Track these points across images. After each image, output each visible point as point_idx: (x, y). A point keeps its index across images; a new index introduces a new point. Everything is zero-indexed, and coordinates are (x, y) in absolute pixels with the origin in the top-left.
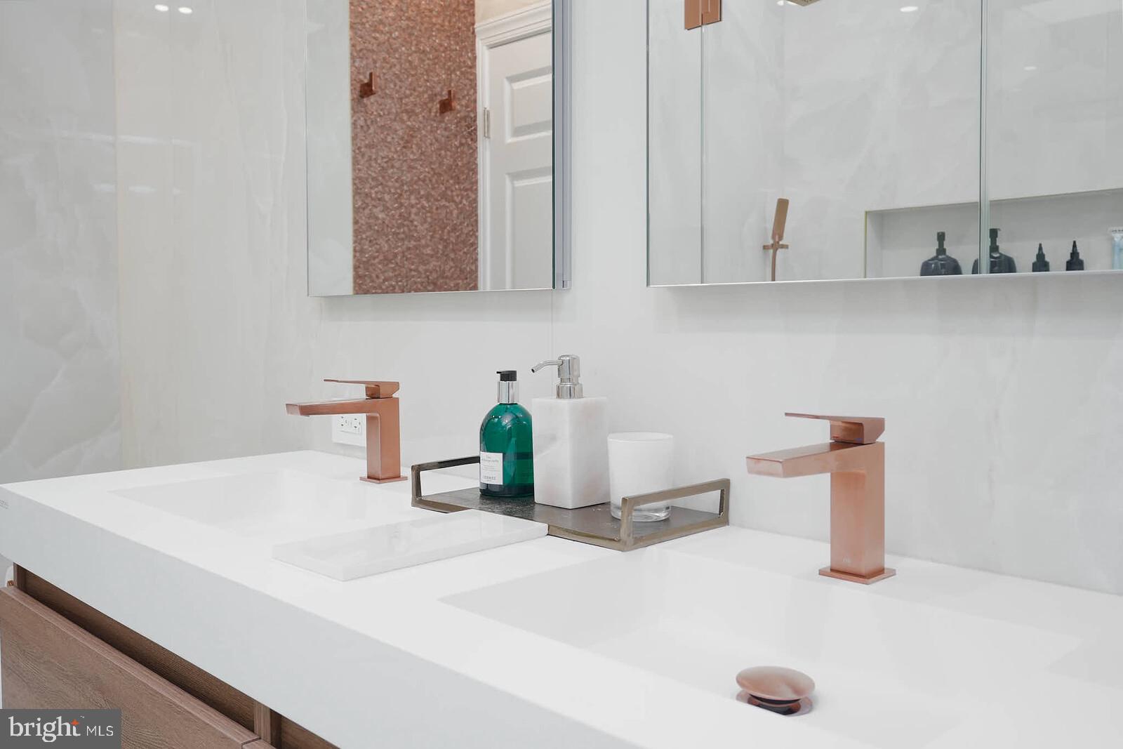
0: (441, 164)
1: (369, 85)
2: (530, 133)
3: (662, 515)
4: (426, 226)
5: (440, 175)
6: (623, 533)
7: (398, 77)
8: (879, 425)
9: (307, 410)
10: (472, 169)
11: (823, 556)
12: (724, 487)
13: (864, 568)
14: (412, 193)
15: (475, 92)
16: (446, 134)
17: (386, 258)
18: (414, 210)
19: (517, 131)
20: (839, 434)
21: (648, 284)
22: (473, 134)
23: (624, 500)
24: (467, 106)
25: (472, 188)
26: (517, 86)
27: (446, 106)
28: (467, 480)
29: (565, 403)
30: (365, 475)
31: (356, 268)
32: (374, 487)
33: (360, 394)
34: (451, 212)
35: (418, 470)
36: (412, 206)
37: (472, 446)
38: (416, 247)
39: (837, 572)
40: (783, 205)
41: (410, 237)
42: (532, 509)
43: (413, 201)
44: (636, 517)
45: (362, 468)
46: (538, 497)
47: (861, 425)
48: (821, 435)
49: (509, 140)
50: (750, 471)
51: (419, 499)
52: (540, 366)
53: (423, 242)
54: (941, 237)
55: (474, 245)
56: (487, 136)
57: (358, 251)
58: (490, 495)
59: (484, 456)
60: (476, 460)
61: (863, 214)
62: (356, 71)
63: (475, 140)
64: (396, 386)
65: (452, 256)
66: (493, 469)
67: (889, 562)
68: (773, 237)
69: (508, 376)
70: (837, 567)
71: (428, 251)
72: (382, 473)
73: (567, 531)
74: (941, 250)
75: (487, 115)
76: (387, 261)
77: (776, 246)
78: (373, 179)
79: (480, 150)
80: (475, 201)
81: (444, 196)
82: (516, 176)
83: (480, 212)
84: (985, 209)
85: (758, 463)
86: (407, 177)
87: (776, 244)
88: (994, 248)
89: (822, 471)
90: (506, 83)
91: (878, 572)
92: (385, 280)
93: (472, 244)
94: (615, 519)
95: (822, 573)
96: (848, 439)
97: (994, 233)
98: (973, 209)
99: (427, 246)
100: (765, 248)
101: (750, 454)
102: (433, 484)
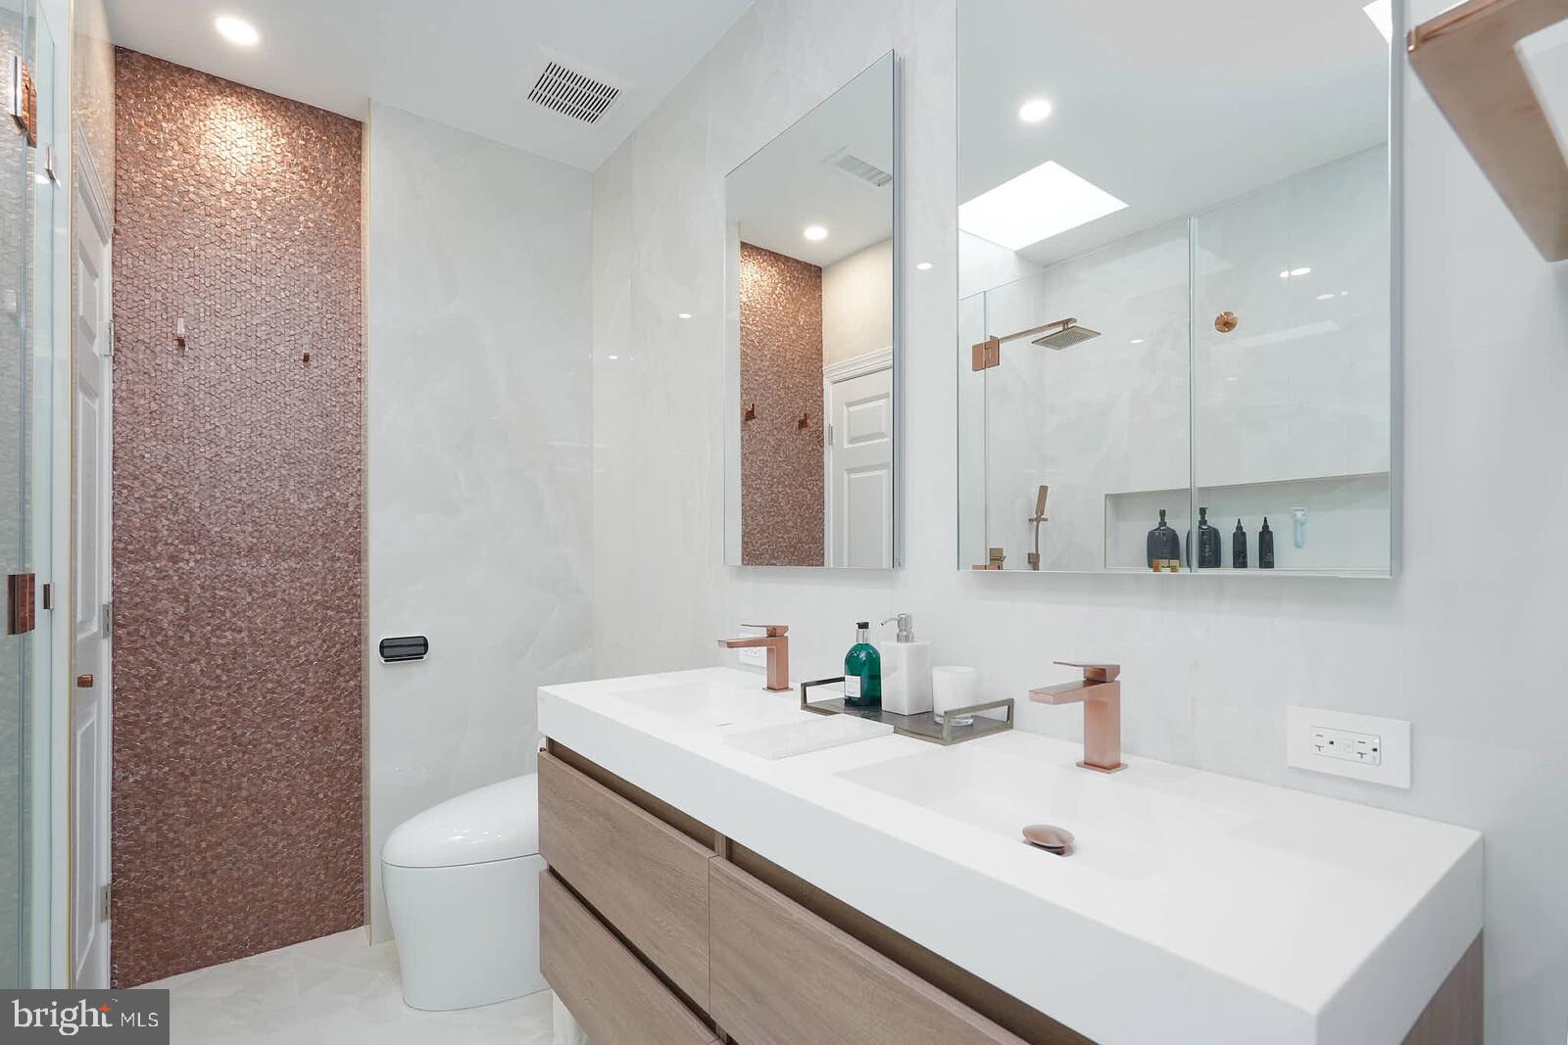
0: (799, 463)
1: (752, 412)
2: (861, 441)
3: (971, 721)
4: (789, 506)
5: (799, 471)
6: (945, 733)
7: (771, 406)
8: (1116, 670)
9: (731, 645)
10: (820, 466)
11: (1079, 753)
12: (1010, 704)
13: (1106, 762)
14: (779, 483)
15: (823, 413)
16: (803, 442)
17: (762, 530)
18: (781, 496)
19: (852, 440)
20: (1090, 676)
21: (958, 569)
22: (821, 443)
23: (946, 712)
24: (817, 424)
25: (821, 478)
26: (852, 409)
27: (803, 424)
28: (835, 693)
29: (903, 645)
30: (766, 686)
31: (743, 536)
32: (771, 695)
33: (763, 633)
34: (806, 496)
35: (804, 686)
36: (780, 492)
37: (840, 670)
38: (782, 521)
39: (1089, 764)
40: (1043, 490)
41: (778, 514)
42: (881, 715)
43: (780, 489)
44: (953, 722)
45: (764, 681)
46: (884, 706)
47: (1104, 670)
48: (1078, 676)
49: (846, 446)
50: (1032, 699)
51: (805, 705)
52: (886, 622)
53: (787, 518)
54: (1163, 514)
55: (822, 519)
56: (831, 444)
57: (745, 525)
58: (851, 704)
59: (846, 676)
60: (842, 679)
61: (1104, 497)
62: (744, 404)
63: (822, 447)
64: (786, 628)
65: (806, 527)
66: (854, 687)
67: (1124, 759)
68: (1037, 514)
69: (864, 626)
70: (1088, 761)
71: (790, 524)
72: (778, 685)
73: (907, 731)
74: (1163, 523)
75: (831, 429)
76: (762, 531)
77: (1039, 519)
78: (755, 475)
79: (826, 452)
80: (823, 487)
81: (801, 485)
82: (850, 471)
83: (826, 496)
84: (1195, 494)
85: (1037, 695)
86: (777, 473)
87: (1039, 517)
88: (1203, 522)
89: (1079, 700)
90: (845, 407)
91: (1116, 766)
92: (762, 545)
93: (820, 519)
94: (937, 723)
95: (1078, 765)
96: (1096, 678)
97: (1203, 511)
98: (1185, 493)
99: (790, 520)
100: (1030, 520)
101: (1031, 689)
102: (815, 695)
